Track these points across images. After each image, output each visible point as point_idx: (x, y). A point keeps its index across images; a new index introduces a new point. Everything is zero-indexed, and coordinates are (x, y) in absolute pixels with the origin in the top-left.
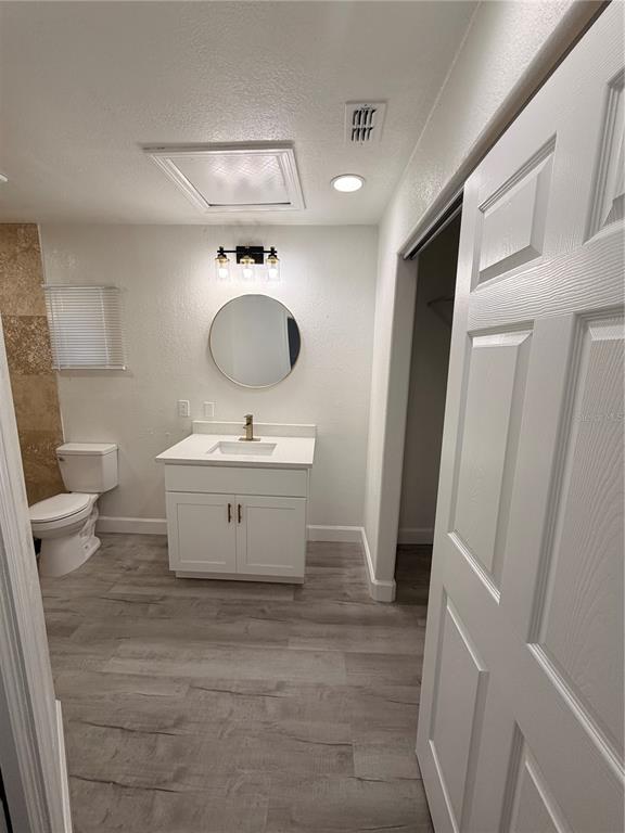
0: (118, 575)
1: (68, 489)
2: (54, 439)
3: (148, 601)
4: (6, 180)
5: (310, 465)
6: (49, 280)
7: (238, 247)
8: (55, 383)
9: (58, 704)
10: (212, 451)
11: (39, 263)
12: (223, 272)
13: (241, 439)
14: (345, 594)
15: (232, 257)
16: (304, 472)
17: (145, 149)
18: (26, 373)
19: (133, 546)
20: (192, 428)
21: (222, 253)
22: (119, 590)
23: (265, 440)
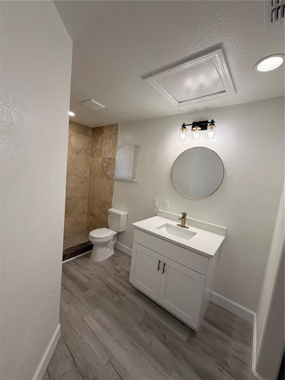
0: (112, 272)
1: (109, 226)
2: (109, 206)
3: (117, 293)
4: (104, 107)
5: (212, 257)
6: (119, 144)
7: (193, 123)
8: (113, 184)
9: (59, 326)
10: (159, 228)
11: (117, 138)
12: (183, 136)
13: (178, 225)
14: (226, 363)
15: (189, 128)
16: (208, 259)
17: (144, 78)
18: (107, 179)
19: (124, 260)
20: (157, 212)
21: (184, 126)
22: (110, 280)
23: (192, 229)
